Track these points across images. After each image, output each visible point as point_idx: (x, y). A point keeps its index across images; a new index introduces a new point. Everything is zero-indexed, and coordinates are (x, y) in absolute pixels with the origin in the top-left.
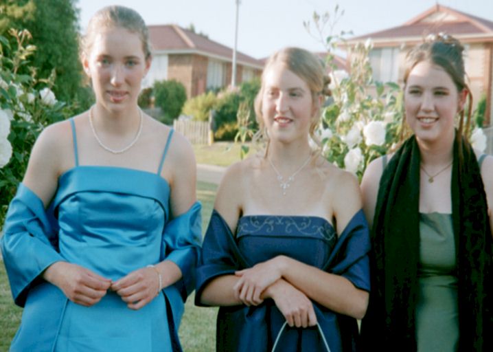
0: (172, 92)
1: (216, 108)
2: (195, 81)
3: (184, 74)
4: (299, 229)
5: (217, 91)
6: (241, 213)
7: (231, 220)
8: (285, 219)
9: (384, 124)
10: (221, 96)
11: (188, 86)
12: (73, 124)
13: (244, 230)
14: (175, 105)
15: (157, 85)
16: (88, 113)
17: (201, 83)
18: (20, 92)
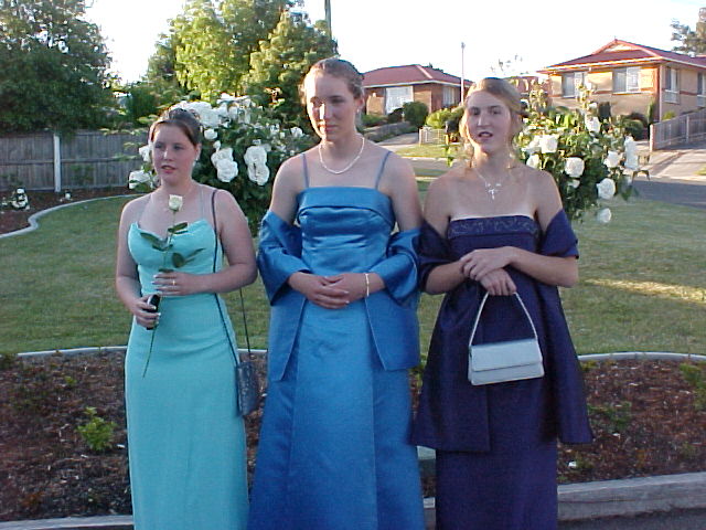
0: (417, 110)
1: (450, 119)
2: (434, 101)
3: (426, 97)
4: (507, 227)
5: (450, 108)
6: (450, 218)
7: (439, 226)
8: (493, 219)
9: (557, 136)
10: (453, 110)
11: (430, 105)
12: (304, 156)
13: (455, 232)
14: (420, 119)
15: (406, 105)
16: (319, 146)
17: (439, 102)
18: (273, 131)
